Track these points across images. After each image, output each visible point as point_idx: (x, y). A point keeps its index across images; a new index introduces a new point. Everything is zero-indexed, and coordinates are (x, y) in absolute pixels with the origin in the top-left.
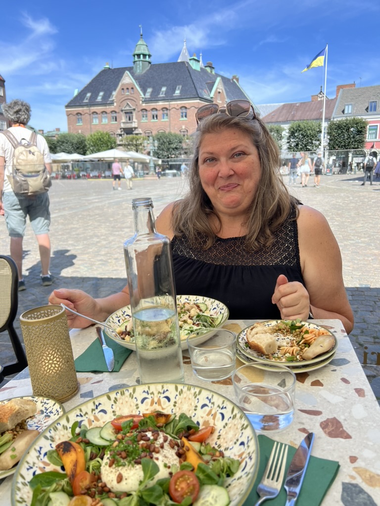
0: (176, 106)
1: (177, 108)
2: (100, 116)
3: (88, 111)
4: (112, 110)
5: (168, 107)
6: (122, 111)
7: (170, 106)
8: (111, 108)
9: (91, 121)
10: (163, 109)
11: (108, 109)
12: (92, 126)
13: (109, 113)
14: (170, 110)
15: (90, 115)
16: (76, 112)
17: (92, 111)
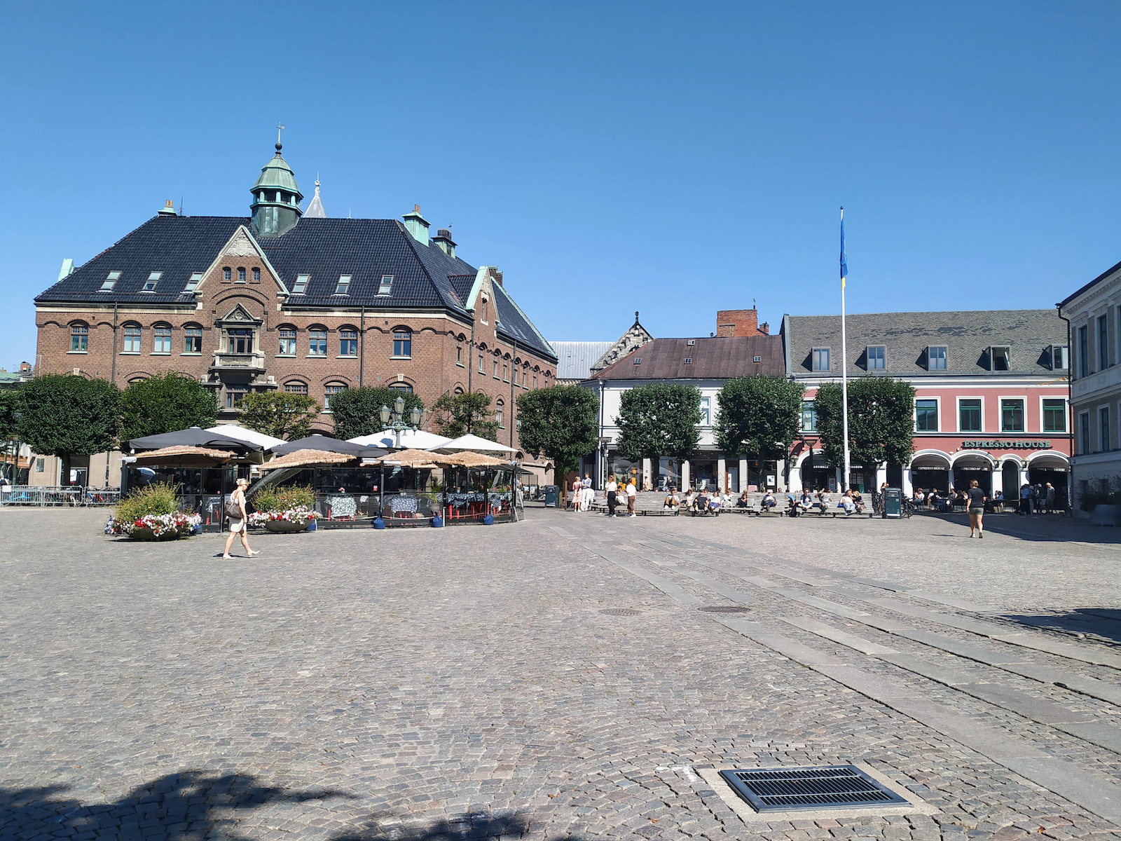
0: (381, 324)
1: (385, 328)
2: (147, 332)
3: (110, 319)
4: (190, 319)
5: (358, 324)
6: (219, 324)
7: (363, 323)
8: (188, 315)
9: (116, 346)
10: (343, 328)
11: (177, 317)
12: (118, 360)
13: (176, 328)
14: (362, 332)
15: (115, 328)
16: (70, 319)
17: (123, 318)
